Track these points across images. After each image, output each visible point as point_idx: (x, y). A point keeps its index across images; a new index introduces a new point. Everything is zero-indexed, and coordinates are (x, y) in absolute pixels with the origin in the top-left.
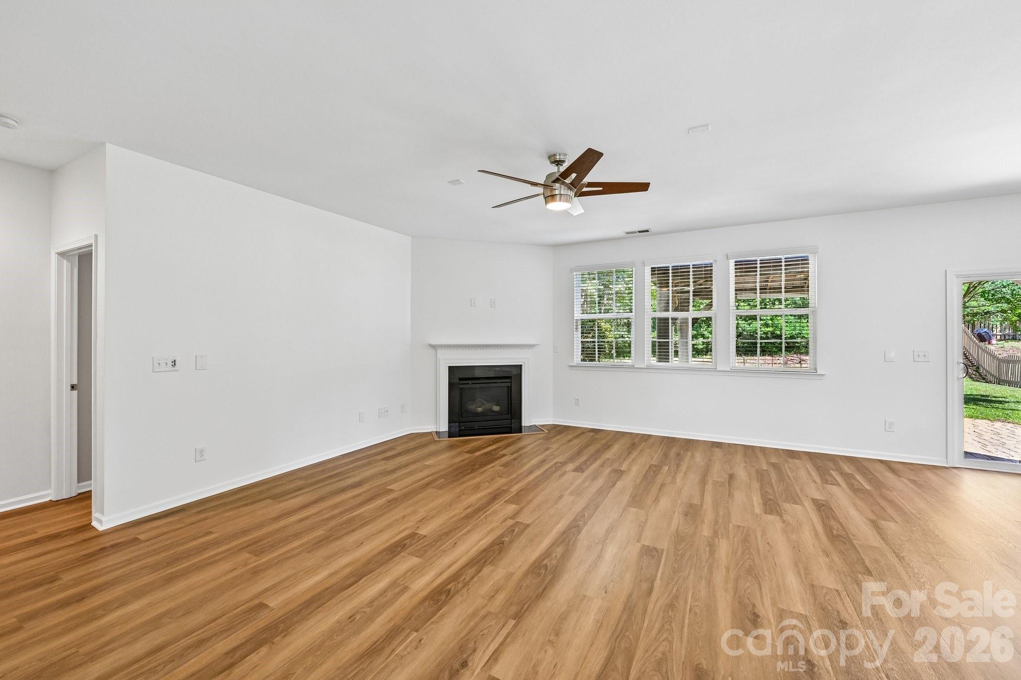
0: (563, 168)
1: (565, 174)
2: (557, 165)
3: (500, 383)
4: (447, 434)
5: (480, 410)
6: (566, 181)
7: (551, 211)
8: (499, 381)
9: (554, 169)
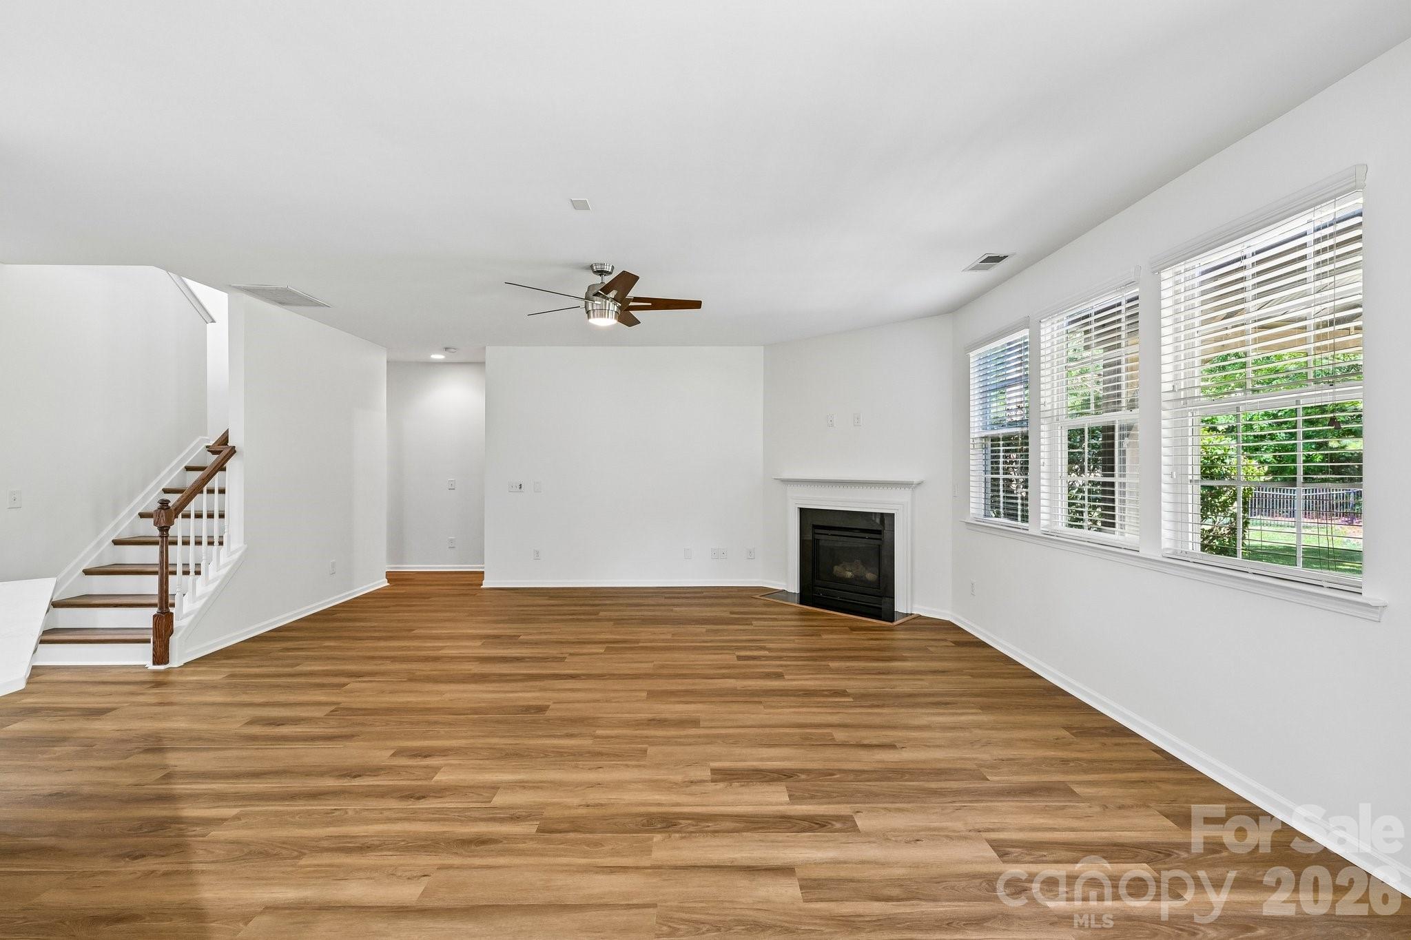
0: (607, 279)
1: (607, 289)
2: (600, 275)
3: (869, 538)
4: (797, 598)
5: (849, 574)
6: (608, 296)
7: (594, 326)
8: (867, 535)
9: (597, 279)
